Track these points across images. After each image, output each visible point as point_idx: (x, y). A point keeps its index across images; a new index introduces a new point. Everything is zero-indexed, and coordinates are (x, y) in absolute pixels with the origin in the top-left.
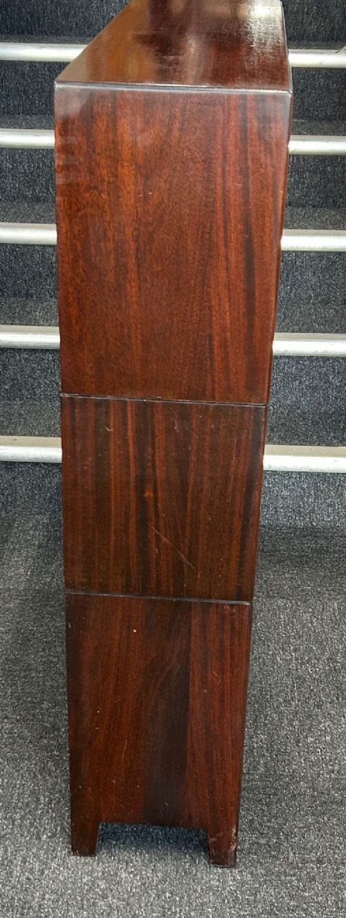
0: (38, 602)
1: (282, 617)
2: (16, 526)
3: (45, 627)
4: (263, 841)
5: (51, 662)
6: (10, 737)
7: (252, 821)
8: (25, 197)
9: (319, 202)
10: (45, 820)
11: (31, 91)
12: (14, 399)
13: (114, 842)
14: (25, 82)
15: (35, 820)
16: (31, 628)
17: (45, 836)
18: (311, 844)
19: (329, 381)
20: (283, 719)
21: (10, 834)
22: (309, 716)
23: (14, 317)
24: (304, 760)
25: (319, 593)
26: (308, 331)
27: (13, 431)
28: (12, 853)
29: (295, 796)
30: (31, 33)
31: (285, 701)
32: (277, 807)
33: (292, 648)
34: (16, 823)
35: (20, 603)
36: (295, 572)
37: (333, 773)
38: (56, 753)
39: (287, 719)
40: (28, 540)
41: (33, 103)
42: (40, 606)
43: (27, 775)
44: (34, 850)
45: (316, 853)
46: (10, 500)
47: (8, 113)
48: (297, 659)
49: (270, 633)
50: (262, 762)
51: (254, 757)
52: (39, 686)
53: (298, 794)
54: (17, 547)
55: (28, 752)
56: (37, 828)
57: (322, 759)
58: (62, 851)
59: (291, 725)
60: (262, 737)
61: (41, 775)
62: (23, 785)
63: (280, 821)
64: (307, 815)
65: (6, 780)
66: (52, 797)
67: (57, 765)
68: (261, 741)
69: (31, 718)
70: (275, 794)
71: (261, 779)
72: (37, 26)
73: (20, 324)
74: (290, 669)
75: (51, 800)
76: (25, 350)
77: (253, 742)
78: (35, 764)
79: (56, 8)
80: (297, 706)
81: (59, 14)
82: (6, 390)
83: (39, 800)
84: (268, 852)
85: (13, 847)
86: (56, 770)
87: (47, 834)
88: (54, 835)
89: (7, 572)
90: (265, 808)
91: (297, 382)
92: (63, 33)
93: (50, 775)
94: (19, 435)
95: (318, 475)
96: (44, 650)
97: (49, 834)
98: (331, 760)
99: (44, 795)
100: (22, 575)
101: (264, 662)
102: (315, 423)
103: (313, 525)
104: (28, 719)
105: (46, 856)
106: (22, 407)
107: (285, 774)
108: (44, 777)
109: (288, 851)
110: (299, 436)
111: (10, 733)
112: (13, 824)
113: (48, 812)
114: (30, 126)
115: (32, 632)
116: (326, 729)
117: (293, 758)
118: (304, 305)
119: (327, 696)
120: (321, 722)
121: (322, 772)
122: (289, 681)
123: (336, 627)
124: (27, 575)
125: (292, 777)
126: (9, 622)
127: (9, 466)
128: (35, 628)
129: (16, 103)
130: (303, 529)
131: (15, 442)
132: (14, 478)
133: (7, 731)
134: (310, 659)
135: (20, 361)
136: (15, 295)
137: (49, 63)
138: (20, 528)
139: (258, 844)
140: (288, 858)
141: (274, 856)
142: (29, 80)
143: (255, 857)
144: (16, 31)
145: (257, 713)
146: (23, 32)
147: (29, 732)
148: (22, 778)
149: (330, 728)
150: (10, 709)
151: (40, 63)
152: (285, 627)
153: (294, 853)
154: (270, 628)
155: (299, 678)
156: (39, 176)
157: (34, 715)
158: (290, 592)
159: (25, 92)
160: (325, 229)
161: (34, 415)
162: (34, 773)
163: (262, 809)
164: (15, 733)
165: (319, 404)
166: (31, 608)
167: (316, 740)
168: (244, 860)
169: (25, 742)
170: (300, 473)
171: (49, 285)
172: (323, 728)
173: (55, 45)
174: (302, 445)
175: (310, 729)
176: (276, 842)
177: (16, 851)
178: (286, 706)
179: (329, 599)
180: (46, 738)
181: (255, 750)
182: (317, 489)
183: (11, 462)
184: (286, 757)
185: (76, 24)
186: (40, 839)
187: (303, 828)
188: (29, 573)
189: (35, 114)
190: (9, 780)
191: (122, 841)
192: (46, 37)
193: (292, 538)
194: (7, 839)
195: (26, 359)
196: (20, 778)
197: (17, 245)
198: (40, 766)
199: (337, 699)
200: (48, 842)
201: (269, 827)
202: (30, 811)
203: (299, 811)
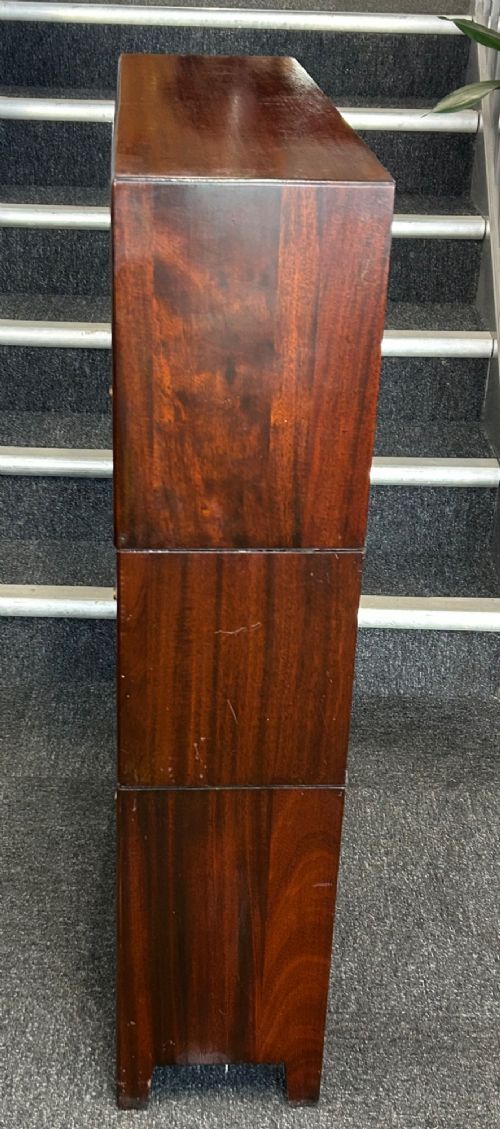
0: (66, 794)
1: (368, 810)
2: (34, 696)
3: (77, 827)
4: (359, 1099)
5: (86, 871)
6: (39, 969)
7: (344, 1073)
8: (39, 288)
9: (399, 294)
10: (87, 1075)
11: (45, 158)
12: (30, 538)
13: (175, 1103)
14: (38, 146)
15: (75, 1076)
16: (58, 827)
17: (88, 1096)
18: (417, 1101)
19: (416, 516)
20: (375, 942)
21: (45, 1093)
22: (408, 937)
23: (29, 437)
24: (405, 994)
25: (412, 780)
26: (390, 454)
27: (29, 579)
28: (48, 1118)
29: (395, 1040)
30: (43, 84)
31: (377, 919)
32: (374, 1055)
33: (382, 851)
34: (51, 1079)
35: (44, 796)
36: (381, 753)
37: (441, 1010)
38: (98, 989)
39: (381, 942)
40: (51, 715)
41: (48, 171)
42: (69, 799)
43: (62, 1017)
44: (76, 1115)
45: (425, 1113)
46: (26, 663)
47: (17, 183)
48: (389, 865)
49: (354, 832)
50: (353, 997)
51: (342, 991)
52: (72, 902)
53: (399, 1038)
54: (37, 723)
55: (63, 987)
56: (77, 1085)
57: (427, 992)
58: (110, 1113)
59: (387, 950)
60: (352, 965)
61: (80, 1017)
62: (58, 1031)
63: (379, 1072)
64: (411, 1064)
65: (36, 1024)
66: (95, 1045)
67: (99, 1004)
68: (351, 970)
69: (64, 944)
70: (370, 1039)
71: (352, 1020)
72: (51, 76)
73: (37, 446)
74: (381, 878)
75: (94, 1049)
76: (44, 478)
77: (341, 972)
78: (72, 1004)
79: (75, 54)
80: (392, 925)
81: (78, 61)
82: (20, 526)
83: (79, 1050)
84: (365, 1112)
85: (49, 1111)
86: (98, 1010)
87: (91, 1094)
88: (100, 1094)
89: (27, 756)
90: (359, 1056)
91: (378, 517)
92: (83, 85)
93: (91, 1017)
94: (38, 584)
95: (407, 631)
96: (76, 855)
97: (94, 1094)
98: (437, 994)
99: (84, 1043)
100: (44, 759)
101: (349, 869)
102: (401, 568)
103: (399, 693)
104: (60, 945)
105: (91, 1121)
106: (39, 548)
107: (382, 1012)
108: (84, 1020)
109: (390, 1111)
110: (382, 584)
111: (39, 964)
112: (48, 1081)
113: (91, 1065)
114: (45, 201)
115: (60, 833)
116: (429, 954)
117: (390, 992)
118: (383, 421)
119: (428, 911)
120: (422, 946)
121: (427, 1009)
122: (381, 893)
123: (435, 823)
124: (50, 759)
125: (392, 1015)
126: (30, 820)
127: (26, 623)
128: (64, 828)
129: (27, 172)
130: (388, 698)
131: (34, 593)
132: (31, 638)
133: (35, 961)
134: (405, 864)
135: (37, 491)
136: (28, 410)
137: (68, 123)
138: (40, 699)
139: (353, 1102)
140: (390, 1120)
141: (373, 1118)
142: (43, 144)
143: (350, 1119)
144: (24, 83)
145: (344, 935)
146: (33, 84)
147: (62, 962)
148: (57, 1021)
149: (435, 953)
150: (38, 933)
151: (56, 122)
152: (373, 823)
153: (398, 1114)
154: (355, 825)
155: (394, 889)
156: (56, 261)
157: (67, 940)
158: (377, 780)
159: (38, 159)
160: (408, 329)
161: (55, 557)
162: (71, 1015)
163: (355, 1058)
164: (45, 964)
165: (405, 543)
166: (58, 802)
167: (418, 968)
168: (336, 1123)
169: (58, 976)
170: (384, 630)
171: (71, 397)
172: (426, 954)
173: (75, 101)
174: (386, 595)
175: (409, 955)
176: (376, 1100)
177: (53, 1115)
178: (378, 925)
179: (425, 788)
180: (84, 969)
181: (343, 982)
182: (405, 649)
183: (28, 618)
184: (383, 991)
185: (99, 75)
186: (82, 1099)
187: (407, 1081)
188: (53, 757)
189: (50, 185)
190: (40, 1024)
191: (184, 1101)
192: (62, 90)
193: (375, 710)
194: (41, 1101)
195: (44, 489)
196: (54, 1021)
197: (32, 347)
198: (78, 1006)
199: (441, 915)
200: (93, 1104)
201: (365, 1081)
202: (69, 1064)
203: (401, 1060)
